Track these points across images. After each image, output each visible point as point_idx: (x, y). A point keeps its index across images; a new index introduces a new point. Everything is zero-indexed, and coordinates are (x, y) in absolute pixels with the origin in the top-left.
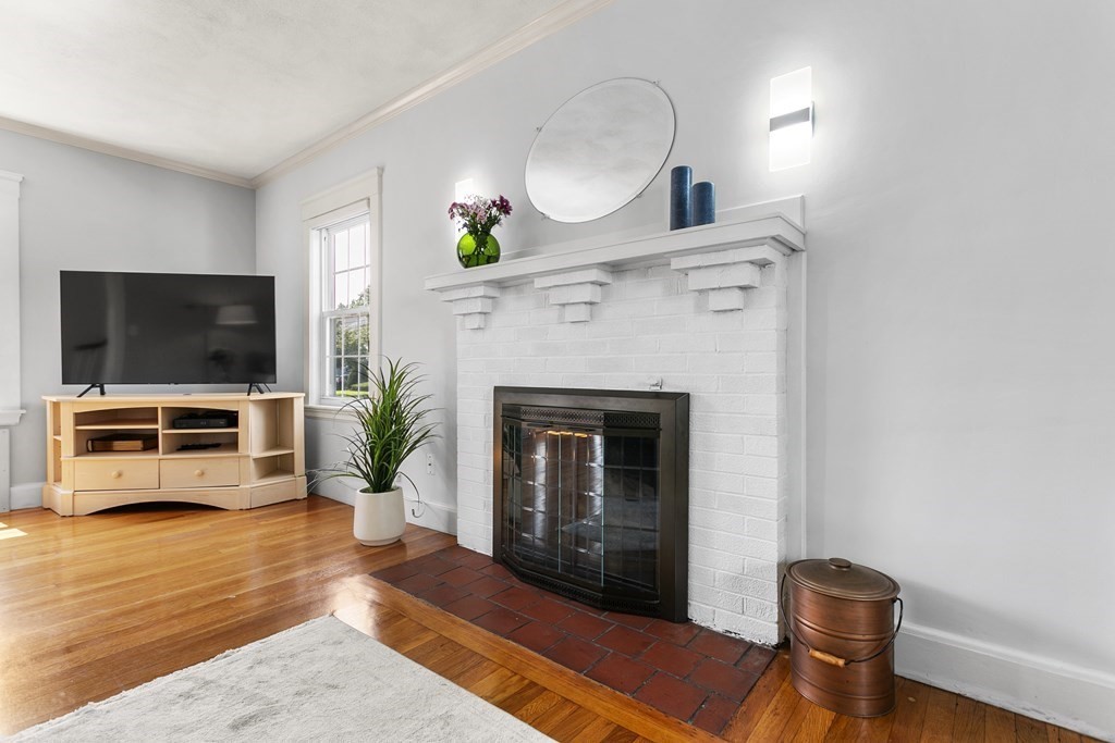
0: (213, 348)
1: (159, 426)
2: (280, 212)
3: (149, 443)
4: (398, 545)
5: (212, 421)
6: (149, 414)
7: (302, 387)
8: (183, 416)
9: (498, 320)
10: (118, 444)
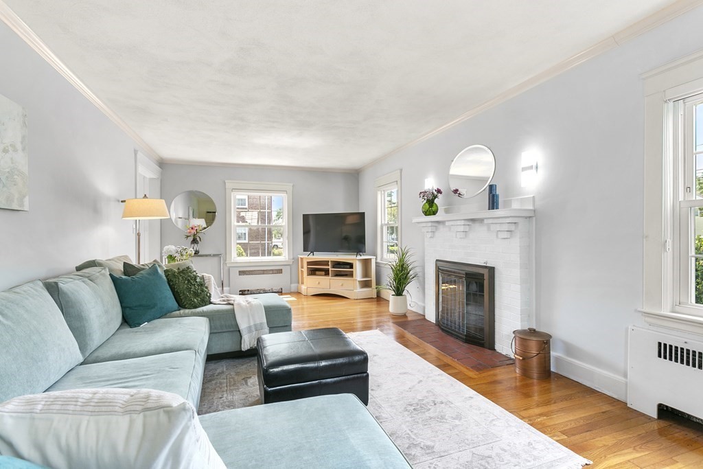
0: (344, 235)
1: (329, 267)
2: (367, 183)
3: (327, 272)
4: (405, 316)
5: (345, 266)
6: (326, 263)
7: (375, 254)
8: (337, 264)
9: (437, 234)
10: (317, 272)
